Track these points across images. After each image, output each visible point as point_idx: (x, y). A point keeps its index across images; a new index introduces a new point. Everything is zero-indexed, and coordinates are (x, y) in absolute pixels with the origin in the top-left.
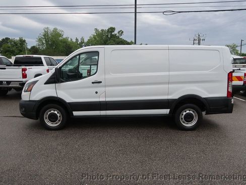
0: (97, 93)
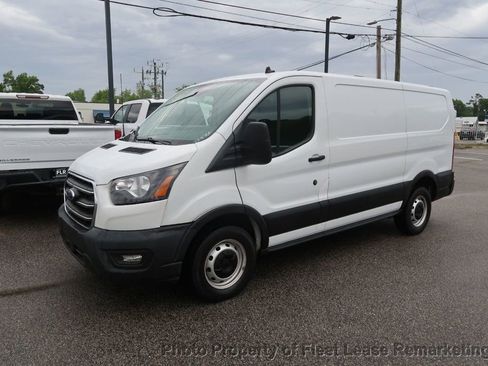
0: (315, 183)
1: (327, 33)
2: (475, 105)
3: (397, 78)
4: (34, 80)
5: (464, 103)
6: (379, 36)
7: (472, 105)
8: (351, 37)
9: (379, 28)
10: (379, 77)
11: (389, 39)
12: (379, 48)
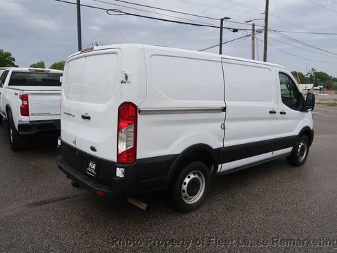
1: (221, 28)
2: (311, 76)
3: (265, 60)
4: (8, 54)
5: (304, 74)
6: (253, 30)
7: (309, 76)
8: (235, 31)
9: (254, 25)
10: (253, 59)
11: (259, 32)
12: (253, 38)
